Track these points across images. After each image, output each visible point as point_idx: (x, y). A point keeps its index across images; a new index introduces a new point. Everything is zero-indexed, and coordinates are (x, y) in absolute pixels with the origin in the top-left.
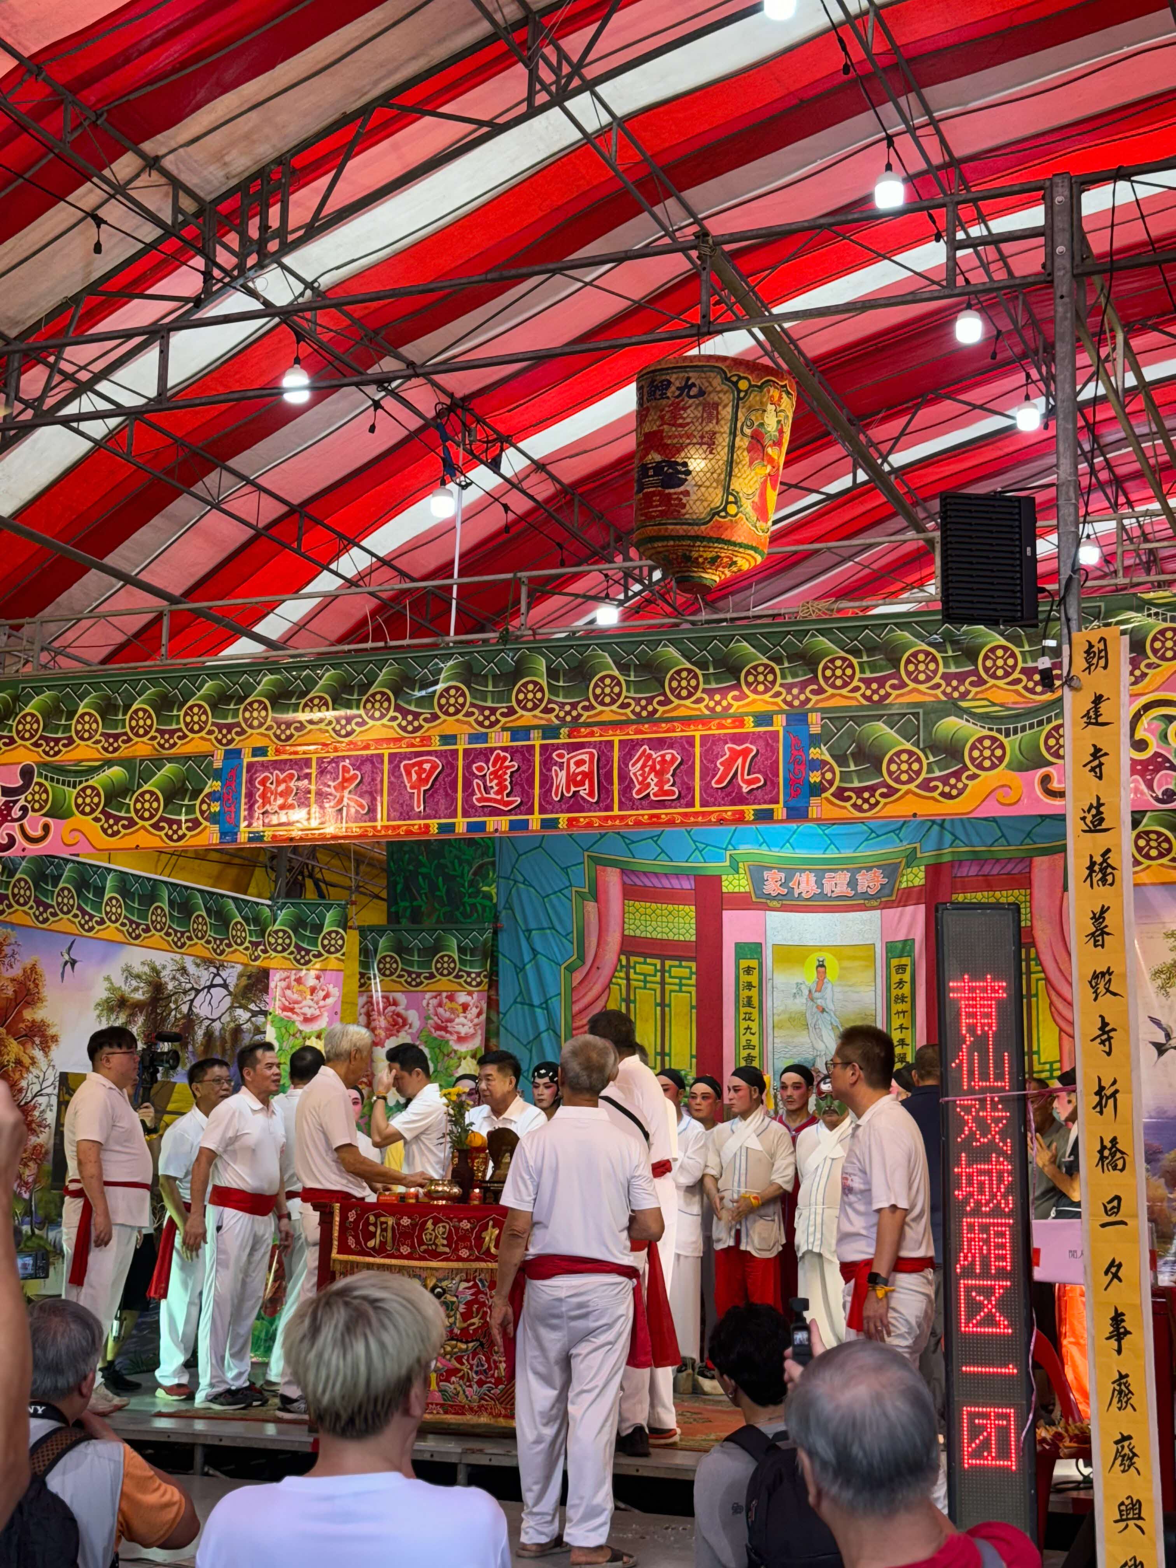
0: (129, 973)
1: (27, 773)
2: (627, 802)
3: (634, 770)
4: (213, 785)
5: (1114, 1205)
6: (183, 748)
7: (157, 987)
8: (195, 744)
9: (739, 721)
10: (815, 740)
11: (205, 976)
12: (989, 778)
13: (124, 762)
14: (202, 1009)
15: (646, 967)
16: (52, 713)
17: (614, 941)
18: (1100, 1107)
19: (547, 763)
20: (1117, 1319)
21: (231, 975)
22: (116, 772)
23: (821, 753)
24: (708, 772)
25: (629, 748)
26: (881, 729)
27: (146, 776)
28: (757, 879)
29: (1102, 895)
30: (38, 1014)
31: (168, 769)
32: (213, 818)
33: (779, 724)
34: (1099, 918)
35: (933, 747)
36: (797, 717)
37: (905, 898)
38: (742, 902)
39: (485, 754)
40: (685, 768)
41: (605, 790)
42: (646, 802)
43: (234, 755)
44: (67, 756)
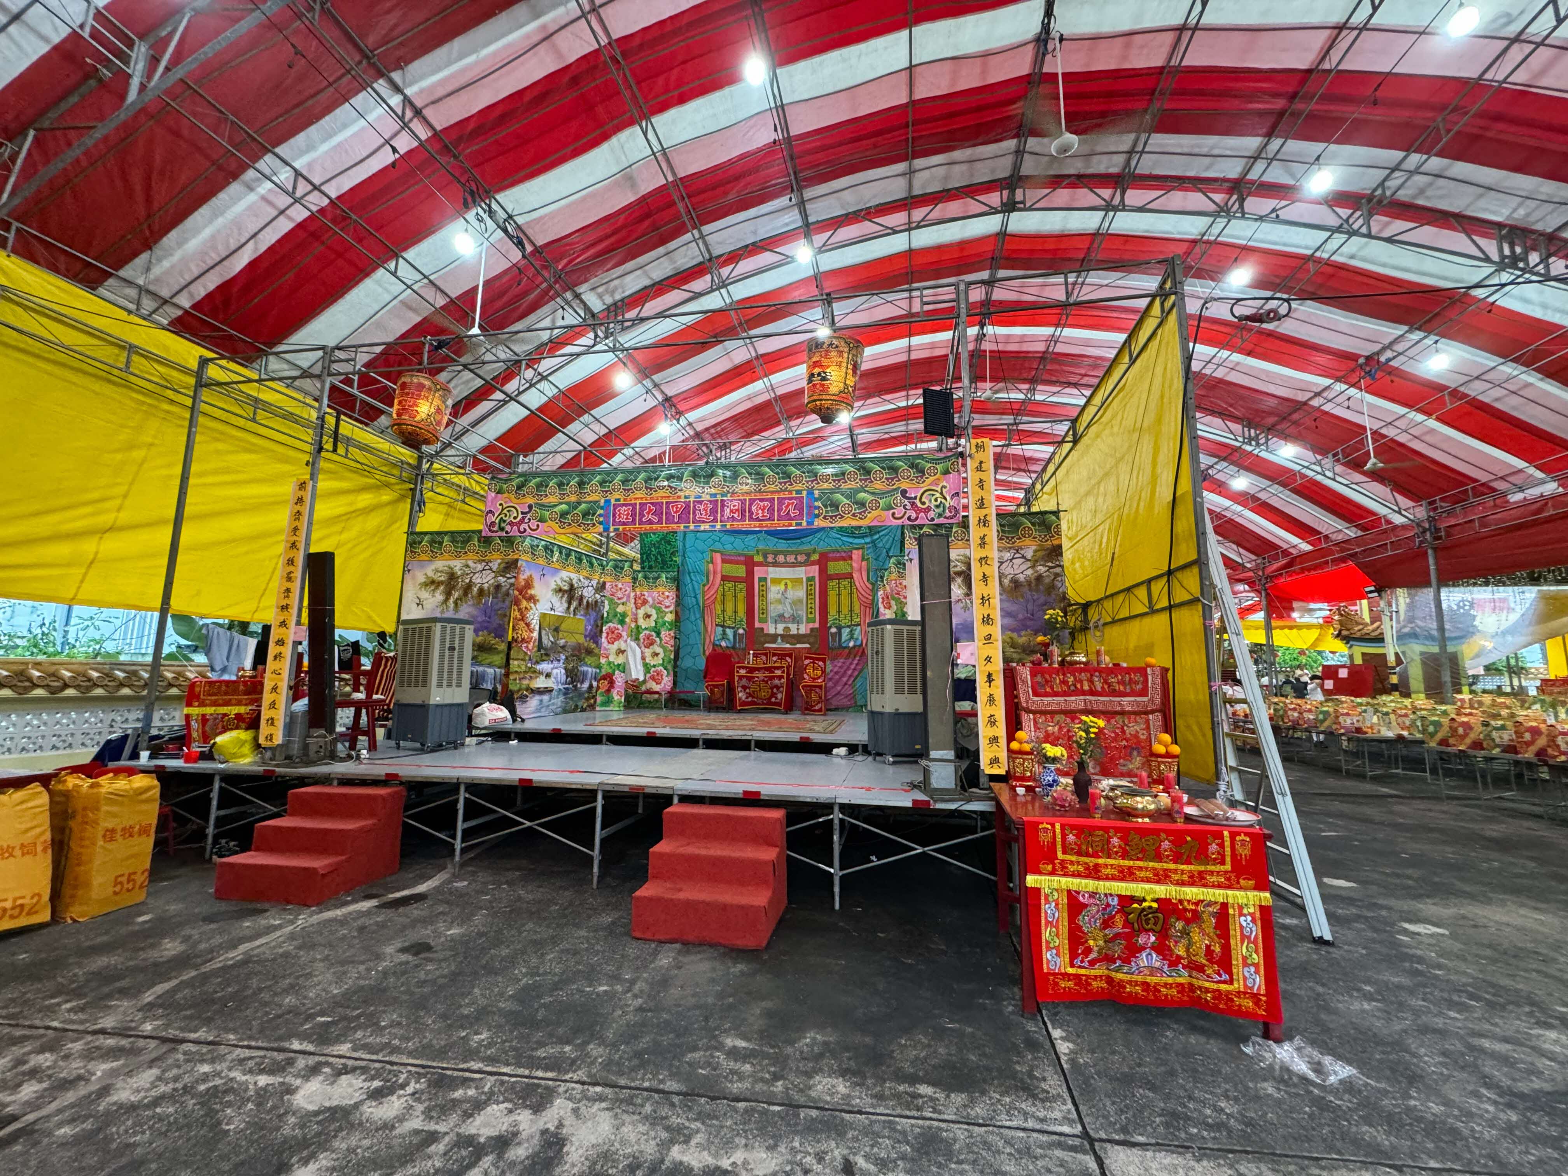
0: (562, 580)
1: (530, 507)
2: (751, 518)
3: (754, 508)
4: (600, 512)
5: (989, 637)
6: (588, 499)
7: (572, 585)
8: (594, 497)
9: (790, 492)
10: (816, 500)
11: (586, 583)
12: (875, 513)
13: (567, 503)
14: (585, 594)
15: (729, 585)
16: (539, 486)
17: (719, 577)
18: (983, 604)
19: (723, 506)
20: (989, 676)
21: (594, 583)
22: (564, 507)
23: (818, 504)
24: (779, 510)
25: (752, 501)
26: (839, 496)
27: (575, 508)
28: (765, 556)
29: (984, 531)
30: (532, 592)
31: (583, 506)
32: (600, 523)
33: (804, 494)
34: (983, 538)
35: (856, 503)
36: (810, 492)
37: (813, 563)
38: (760, 564)
39: (700, 502)
40: (771, 510)
41: (743, 515)
42: (758, 519)
43: (608, 501)
44: (545, 501)
